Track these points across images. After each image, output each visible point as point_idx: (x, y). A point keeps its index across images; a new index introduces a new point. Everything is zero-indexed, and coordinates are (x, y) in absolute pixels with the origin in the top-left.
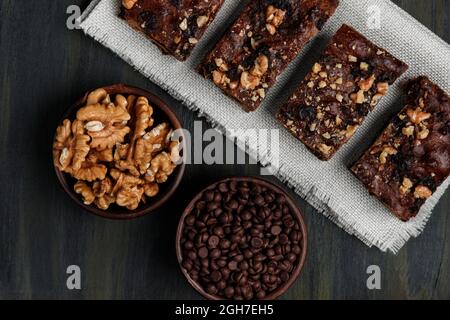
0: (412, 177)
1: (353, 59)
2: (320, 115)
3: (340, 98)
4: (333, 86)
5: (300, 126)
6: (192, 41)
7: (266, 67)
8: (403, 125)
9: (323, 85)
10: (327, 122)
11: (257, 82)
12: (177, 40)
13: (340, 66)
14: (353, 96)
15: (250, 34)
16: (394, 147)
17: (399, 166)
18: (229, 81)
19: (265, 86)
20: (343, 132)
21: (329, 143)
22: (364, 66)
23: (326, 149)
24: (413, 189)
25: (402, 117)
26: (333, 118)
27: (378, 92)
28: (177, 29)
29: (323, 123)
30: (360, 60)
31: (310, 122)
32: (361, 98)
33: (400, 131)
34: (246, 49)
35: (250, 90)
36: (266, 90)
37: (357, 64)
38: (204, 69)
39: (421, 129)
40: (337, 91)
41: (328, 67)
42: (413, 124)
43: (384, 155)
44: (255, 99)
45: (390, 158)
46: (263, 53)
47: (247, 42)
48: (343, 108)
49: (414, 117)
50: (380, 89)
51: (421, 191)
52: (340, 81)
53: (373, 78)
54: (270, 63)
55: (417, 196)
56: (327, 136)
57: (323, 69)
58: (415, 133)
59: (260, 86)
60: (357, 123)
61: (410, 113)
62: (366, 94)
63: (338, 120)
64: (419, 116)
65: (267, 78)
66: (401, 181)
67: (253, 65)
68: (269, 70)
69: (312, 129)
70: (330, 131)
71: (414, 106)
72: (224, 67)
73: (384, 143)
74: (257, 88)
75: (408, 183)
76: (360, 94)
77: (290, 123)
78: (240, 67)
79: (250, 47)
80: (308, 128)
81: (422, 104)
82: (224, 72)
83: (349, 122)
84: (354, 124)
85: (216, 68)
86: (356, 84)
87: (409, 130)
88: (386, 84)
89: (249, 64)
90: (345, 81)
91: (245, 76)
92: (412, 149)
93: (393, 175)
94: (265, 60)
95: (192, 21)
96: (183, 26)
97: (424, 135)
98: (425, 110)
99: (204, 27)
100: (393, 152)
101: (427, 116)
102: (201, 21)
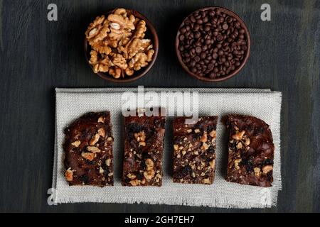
0: (257, 165)
1: (190, 131)
2: (193, 167)
3: (197, 153)
4: (190, 150)
5: (187, 179)
6: (110, 174)
7: (152, 163)
8: (235, 144)
9: (184, 153)
10: (199, 168)
11: (153, 173)
12: (103, 179)
13: (186, 139)
14: (202, 148)
15: (135, 153)
16: (239, 158)
17: (247, 165)
18: (140, 181)
19: (158, 172)
20: (209, 167)
21: (206, 177)
22: (197, 131)
23: (207, 180)
24: (261, 171)
25: (232, 142)
26: (200, 164)
27: (212, 138)
28: (100, 174)
29: (197, 169)
30: (193, 129)
31: (191, 174)
32: (206, 147)
33: (236, 148)
34: (138, 161)
35: (153, 178)
36: (160, 173)
37: (193, 132)
38: (126, 182)
39: (245, 141)
40: (193, 151)
41: (181, 143)
42: (240, 141)
43: (237, 165)
44: (158, 181)
45: (240, 164)
46: (147, 158)
47: (135, 157)
48: (202, 156)
49: (238, 138)
50: (212, 135)
51: (267, 169)
52: (191, 145)
53: (205, 132)
54: (153, 160)
55: (266, 172)
56: (203, 174)
57: (180, 146)
58: (243, 145)
59: (156, 174)
60: (213, 158)
61: (234, 137)
62: (207, 143)
63: (203, 164)
64: (239, 136)
65: (157, 167)
66: (253, 171)
67: (146, 166)
68: (155, 163)
69: (194, 176)
70: (203, 171)
71: (234, 132)
72: (134, 177)
73: (233, 159)
74: (155, 175)
75: (257, 170)
76: (204, 144)
77: (182, 180)
78: (141, 171)
79: (139, 158)
80: (192, 177)
81: (237, 129)
82: (135, 179)
83: (208, 161)
84: (211, 160)
85: (130, 180)
86: (199, 141)
87: (240, 146)
88: (214, 131)
89: (144, 167)
90: (193, 144)
91: (145, 174)
93: (248, 171)
94: (150, 160)
95: (104, 166)
96: (101, 171)
97: (248, 143)
98: (240, 131)
99: (111, 164)
100: (240, 161)
101: (244, 132)
102: (108, 162)
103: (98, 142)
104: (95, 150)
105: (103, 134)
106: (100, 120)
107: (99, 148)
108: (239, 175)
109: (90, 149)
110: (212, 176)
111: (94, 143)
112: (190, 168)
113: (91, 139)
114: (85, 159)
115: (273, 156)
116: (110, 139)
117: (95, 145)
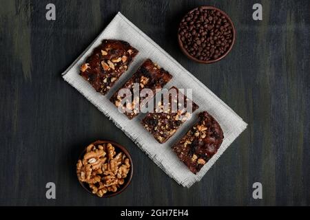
0: (197, 155)
2: (159, 124)
3: (168, 117)
5: (150, 128)
6: (108, 87)
8: (195, 131)
10: (162, 127)
12: (102, 87)
14: (174, 117)
16: (190, 141)
17: (192, 149)
20: (169, 132)
21: (162, 136)
23: (161, 138)
24: (197, 160)
25: (194, 128)
26: (165, 126)
27: (185, 117)
28: (102, 82)
29: (160, 127)
31: (156, 126)
32: (177, 118)
33: (194, 134)
38: (113, 100)
39: (202, 134)
40: (167, 114)
42: (199, 132)
43: (186, 144)
44: (132, 114)
45: (188, 145)
48: (170, 122)
49: (200, 129)
51: (201, 161)
55: (199, 163)
56: (162, 133)
58: (200, 135)
60: (175, 129)
61: (198, 127)
62: (180, 116)
63: (167, 127)
64: (203, 129)
66: (192, 156)
70: (163, 131)
71: (200, 124)
75: (195, 157)
76: (177, 116)
77: (146, 126)
80: (154, 129)
81: (204, 123)
83: (171, 128)
84: (173, 129)
87: (197, 134)
92: (198, 142)
93: (189, 153)
95: (109, 80)
96: (105, 81)
97: (204, 137)
98: (205, 126)
99: (114, 82)
100: (190, 143)
101: (206, 129)
102: (113, 80)
103: (117, 63)
104: (112, 66)
105: (124, 61)
106: (130, 51)
107: (115, 67)
108: (182, 151)
109: (109, 62)
110: (165, 138)
111: (114, 61)
112: (158, 122)
113: (114, 58)
114: (101, 66)
115: (211, 157)
116: (126, 67)
117: (114, 63)
